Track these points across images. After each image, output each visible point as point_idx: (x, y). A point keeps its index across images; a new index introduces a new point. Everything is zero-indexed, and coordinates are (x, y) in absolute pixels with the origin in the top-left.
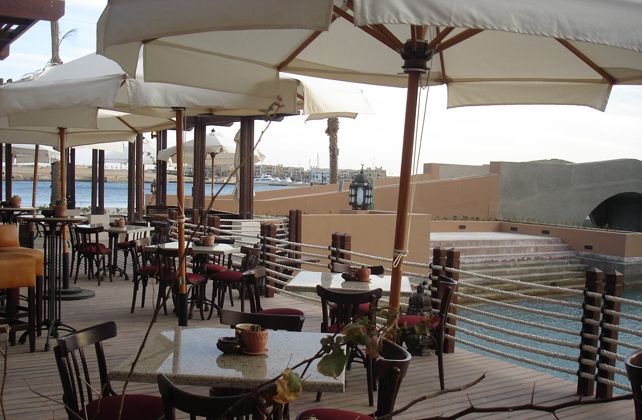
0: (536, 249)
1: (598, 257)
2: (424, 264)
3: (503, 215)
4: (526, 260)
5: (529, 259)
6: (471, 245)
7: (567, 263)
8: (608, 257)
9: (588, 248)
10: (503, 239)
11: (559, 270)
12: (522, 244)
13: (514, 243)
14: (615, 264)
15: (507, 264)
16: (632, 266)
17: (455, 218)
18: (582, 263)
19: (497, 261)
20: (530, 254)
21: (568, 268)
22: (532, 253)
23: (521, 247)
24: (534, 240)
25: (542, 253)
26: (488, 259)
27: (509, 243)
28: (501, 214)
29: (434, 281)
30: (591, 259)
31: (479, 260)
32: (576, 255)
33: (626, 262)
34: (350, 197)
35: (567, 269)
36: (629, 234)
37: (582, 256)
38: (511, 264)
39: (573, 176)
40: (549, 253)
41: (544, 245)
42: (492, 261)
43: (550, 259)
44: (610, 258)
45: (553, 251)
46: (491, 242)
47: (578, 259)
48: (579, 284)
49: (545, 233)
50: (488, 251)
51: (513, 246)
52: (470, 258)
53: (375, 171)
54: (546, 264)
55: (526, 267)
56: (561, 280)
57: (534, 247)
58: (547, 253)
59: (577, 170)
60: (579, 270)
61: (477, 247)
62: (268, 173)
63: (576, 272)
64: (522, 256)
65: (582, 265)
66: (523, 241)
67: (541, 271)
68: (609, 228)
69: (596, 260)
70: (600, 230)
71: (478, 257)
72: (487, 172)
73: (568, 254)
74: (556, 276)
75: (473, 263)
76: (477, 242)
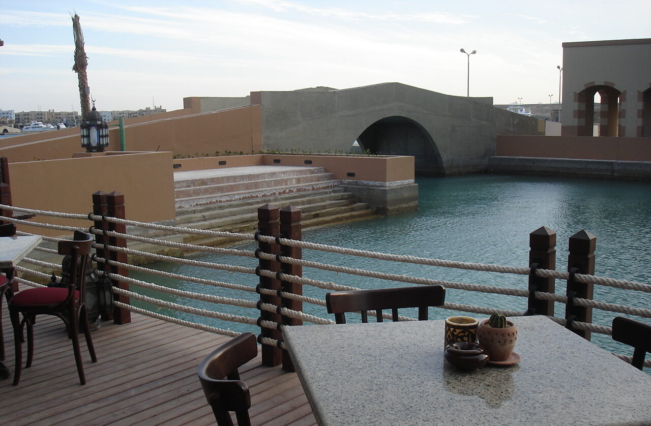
0: (298, 181)
1: (360, 184)
2: (83, 215)
3: (267, 148)
4: (288, 193)
5: (291, 191)
6: (228, 181)
7: (330, 192)
8: (371, 183)
9: (351, 175)
10: (263, 173)
11: (322, 200)
12: (283, 177)
13: (275, 176)
14: (378, 189)
15: (267, 198)
16: (394, 190)
17: (217, 154)
18: (345, 191)
19: (257, 197)
20: (292, 186)
21: (331, 197)
22: (294, 185)
23: (281, 180)
24: (296, 171)
25: (304, 184)
26: (247, 195)
27: (270, 176)
28: (265, 146)
29: (97, 236)
30: (354, 186)
31: (237, 197)
32: (339, 183)
33: (388, 187)
34: (82, 139)
35: (330, 199)
36: (389, 158)
37: (346, 184)
38: (272, 198)
39: (337, 103)
40: (312, 183)
41: (306, 176)
42: (252, 197)
43: (313, 189)
44: (372, 184)
45: (316, 181)
46: (250, 177)
47: (341, 187)
48: (343, 213)
49: (308, 163)
50: (247, 187)
51: (273, 179)
52: (227, 195)
53: (155, 111)
54: (309, 195)
55: (287, 200)
56: (324, 211)
57: (296, 179)
58: (310, 184)
59: (340, 96)
60: (342, 199)
61: (235, 183)
62: (38, 120)
63: (339, 201)
64: (282, 188)
65: (346, 193)
66: (284, 173)
67: (303, 203)
68: (370, 153)
69: (359, 187)
70: (362, 156)
71: (236, 194)
72: (248, 103)
73: (331, 183)
74: (319, 206)
75: (231, 201)
76: (234, 178)
